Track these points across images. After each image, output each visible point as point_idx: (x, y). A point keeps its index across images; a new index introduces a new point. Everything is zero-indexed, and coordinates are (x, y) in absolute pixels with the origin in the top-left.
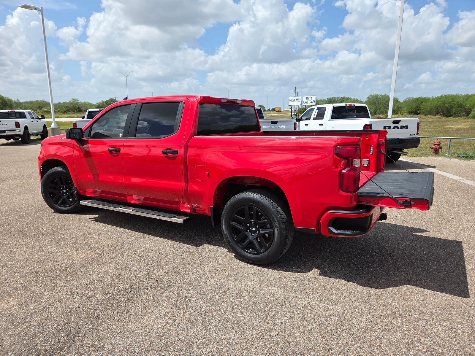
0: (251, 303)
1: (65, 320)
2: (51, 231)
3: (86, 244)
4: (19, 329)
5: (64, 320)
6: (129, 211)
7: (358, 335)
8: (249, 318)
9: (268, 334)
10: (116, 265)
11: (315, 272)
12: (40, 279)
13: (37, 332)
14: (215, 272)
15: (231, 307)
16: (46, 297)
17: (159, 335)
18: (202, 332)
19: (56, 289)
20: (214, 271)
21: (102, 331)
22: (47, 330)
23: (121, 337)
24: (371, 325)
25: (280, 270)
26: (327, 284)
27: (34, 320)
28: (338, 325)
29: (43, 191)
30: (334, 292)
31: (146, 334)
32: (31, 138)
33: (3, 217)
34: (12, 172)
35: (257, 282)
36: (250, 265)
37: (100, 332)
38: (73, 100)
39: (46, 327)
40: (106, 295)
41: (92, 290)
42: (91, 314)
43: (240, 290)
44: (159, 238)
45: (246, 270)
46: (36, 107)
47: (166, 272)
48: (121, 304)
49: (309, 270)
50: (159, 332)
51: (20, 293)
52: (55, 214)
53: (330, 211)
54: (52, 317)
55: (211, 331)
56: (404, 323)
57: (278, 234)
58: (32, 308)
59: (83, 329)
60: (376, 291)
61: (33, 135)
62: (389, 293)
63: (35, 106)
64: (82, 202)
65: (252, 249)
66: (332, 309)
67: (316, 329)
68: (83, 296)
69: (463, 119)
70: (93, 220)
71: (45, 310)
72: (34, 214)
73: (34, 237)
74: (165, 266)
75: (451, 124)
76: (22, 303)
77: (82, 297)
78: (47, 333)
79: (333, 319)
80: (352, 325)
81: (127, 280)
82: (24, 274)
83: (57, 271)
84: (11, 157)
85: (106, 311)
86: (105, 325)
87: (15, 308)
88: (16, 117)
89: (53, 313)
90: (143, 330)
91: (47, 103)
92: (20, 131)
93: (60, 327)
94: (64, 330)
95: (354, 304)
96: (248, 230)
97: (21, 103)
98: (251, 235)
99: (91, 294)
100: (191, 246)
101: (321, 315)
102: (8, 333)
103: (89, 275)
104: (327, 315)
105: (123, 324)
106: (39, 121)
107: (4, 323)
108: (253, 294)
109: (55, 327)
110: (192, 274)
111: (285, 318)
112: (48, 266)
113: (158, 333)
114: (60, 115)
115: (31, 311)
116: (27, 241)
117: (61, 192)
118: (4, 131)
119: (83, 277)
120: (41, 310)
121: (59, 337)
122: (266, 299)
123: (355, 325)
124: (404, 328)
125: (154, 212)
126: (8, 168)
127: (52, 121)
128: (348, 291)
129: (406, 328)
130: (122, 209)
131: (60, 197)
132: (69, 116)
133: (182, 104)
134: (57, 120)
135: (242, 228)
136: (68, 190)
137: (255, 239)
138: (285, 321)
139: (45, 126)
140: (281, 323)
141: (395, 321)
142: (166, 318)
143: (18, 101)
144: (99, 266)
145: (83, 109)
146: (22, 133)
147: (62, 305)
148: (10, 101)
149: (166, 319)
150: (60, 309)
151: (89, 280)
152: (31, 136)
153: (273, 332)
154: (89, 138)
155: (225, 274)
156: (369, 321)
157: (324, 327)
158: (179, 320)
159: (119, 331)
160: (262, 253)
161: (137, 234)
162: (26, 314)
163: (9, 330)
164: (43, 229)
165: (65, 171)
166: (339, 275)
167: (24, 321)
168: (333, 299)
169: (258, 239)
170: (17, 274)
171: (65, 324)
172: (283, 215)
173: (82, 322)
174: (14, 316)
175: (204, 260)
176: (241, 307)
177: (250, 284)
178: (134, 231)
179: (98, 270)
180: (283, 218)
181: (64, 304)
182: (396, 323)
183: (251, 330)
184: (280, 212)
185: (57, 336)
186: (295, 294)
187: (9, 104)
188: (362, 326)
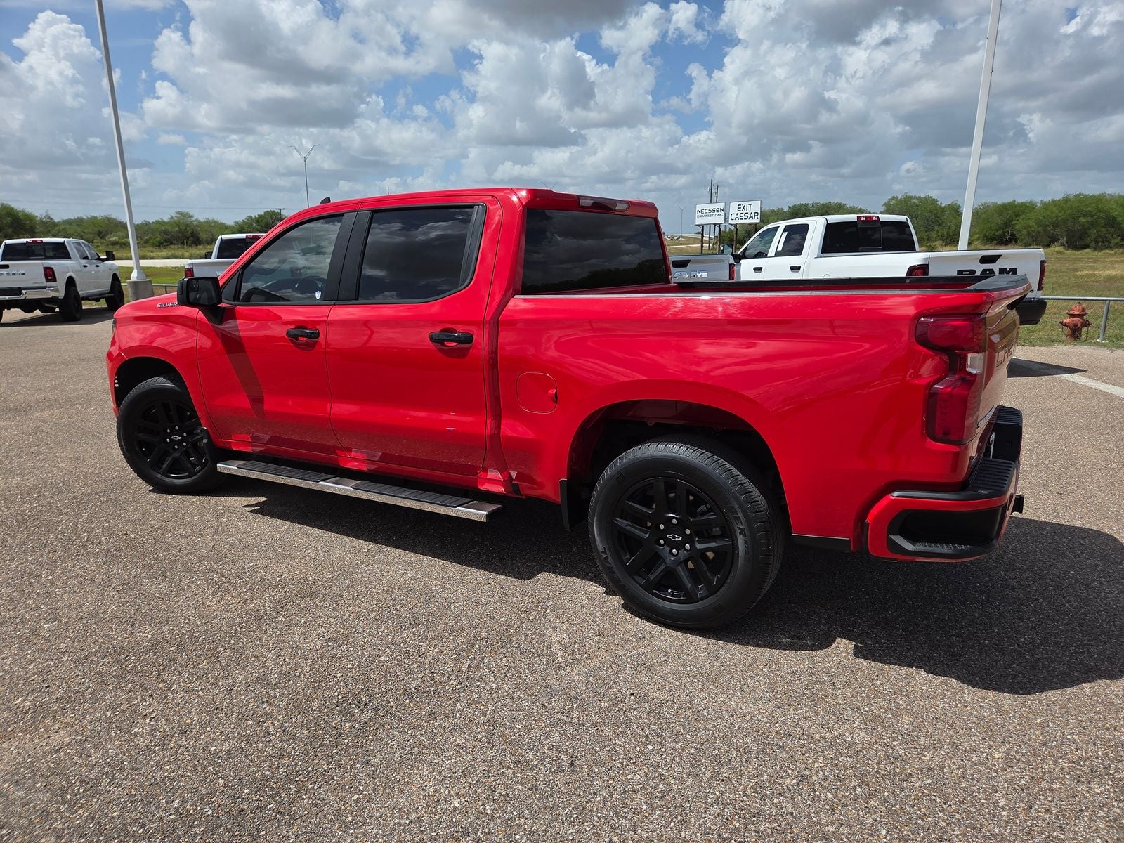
0: (687, 736)
1: (202, 786)
2: (147, 539)
3: (240, 574)
4: (80, 812)
5: (199, 788)
6: (346, 488)
7: (996, 830)
8: (690, 781)
9: (752, 827)
10: (321, 630)
11: (843, 647)
12: (128, 669)
13: (128, 821)
14: (578, 649)
15: (638, 748)
16: (148, 721)
17: (457, 832)
18: (571, 822)
19: (170, 696)
20: (576, 646)
21: (304, 818)
22: (154, 815)
23: (357, 838)
24: (1022, 801)
25: (748, 644)
26: (878, 682)
27: (120, 786)
28: (935, 801)
29: (124, 439)
30: (902, 704)
31: (422, 829)
32: (84, 307)
33: (24, 503)
34: (41, 389)
35: (693, 676)
36: (667, 631)
37: (299, 820)
38: (178, 216)
39: (153, 808)
40: (304, 713)
41: (265, 700)
42: (268, 770)
43: (653, 699)
44: (421, 556)
45: (659, 644)
46: (91, 233)
47: (452, 649)
48: (346, 741)
49: (824, 642)
50: (457, 821)
51: (78, 711)
52: (154, 495)
53: (896, 494)
54: (166, 777)
55: (596, 818)
56: (1112, 794)
57: (747, 553)
58: (110, 750)
59: (251, 813)
60: (1015, 703)
61: (87, 298)
62: (1048, 706)
63: (90, 231)
64: (221, 467)
65: (674, 589)
66: (907, 753)
67: (878, 814)
68: (244, 717)
69: (1115, 253)
70: (251, 511)
71: (146, 759)
72: (103, 496)
73: (106, 556)
74: (447, 634)
75: (1089, 266)
76: (84, 738)
77: (241, 719)
78: (155, 825)
79: (917, 785)
80: (971, 802)
81: (354, 672)
82: (87, 657)
83: (170, 647)
84: (37, 352)
85: (309, 759)
86: (310, 802)
87: (68, 751)
88: (45, 256)
89: (168, 767)
90: (413, 816)
91: (117, 224)
92: (57, 290)
93: (188, 807)
94: (201, 815)
95: (965, 742)
96: (662, 542)
97: (55, 224)
98: (671, 552)
99: (264, 713)
100: (508, 579)
101: (883, 772)
102: (52, 825)
103: (253, 659)
104: (898, 771)
105: (358, 798)
106: (101, 265)
107: (41, 795)
108: (689, 713)
109: (176, 806)
110: (521, 654)
111: (788, 781)
112: (147, 634)
113: (453, 825)
114: (149, 251)
115: (108, 760)
116: (87, 566)
117: (168, 440)
118: (18, 291)
119: (238, 664)
120: (136, 759)
121: (189, 836)
122: (727, 726)
123: (980, 799)
124: (1115, 809)
125: (408, 493)
126: (32, 379)
127: (131, 266)
128: (938, 703)
129: (1119, 808)
130: (328, 486)
131: (167, 453)
132: (170, 253)
133: (480, 211)
134: (144, 263)
135: (647, 535)
136: (185, 434)
137: (680, 563)
138: (790, 790)
139: (115, 278)
140: (780, 794)
141: (1084, 788)
142: (470, 780)
143: (48, 220)
144: (279, 632)
145: (203, 236)
146: (61, 294)
147: (191, 743)
148: (30, 218)
149: (470, 784)
150: (186, 753)
151: (256, 672)
152: (83, 302)
153: (764, 823)
154: (236, 303)
155: (607, 655)
156: (1014, 788)
157: (898, 807)
158: (505, 785)
159: (350, 818)
160: (702, 599)
161: (367, 546)
162: (97, 769)
163: (54, 816)
164: (126, 534)
165: (177, 389)
166: (906, 656)
167: (93, 789)
168: (906, 727)
169: (690, 563)
170: (66, 658)
171: (202, 798)
172: (759, 503)
173: (246, 791)
174: (65, 774)
175: (546, 617)
176: (664, 750)
177: (677, 683)
178: (357, 537)
179: (275, 646)
180: (761, 511)
181: (197, 740)
182: (1088, 795)
183: (703, 816)
184: (751, 494)
185: (184, 835)
186: (801, 711)
187: (27, 227)
188: (1000, 805)
